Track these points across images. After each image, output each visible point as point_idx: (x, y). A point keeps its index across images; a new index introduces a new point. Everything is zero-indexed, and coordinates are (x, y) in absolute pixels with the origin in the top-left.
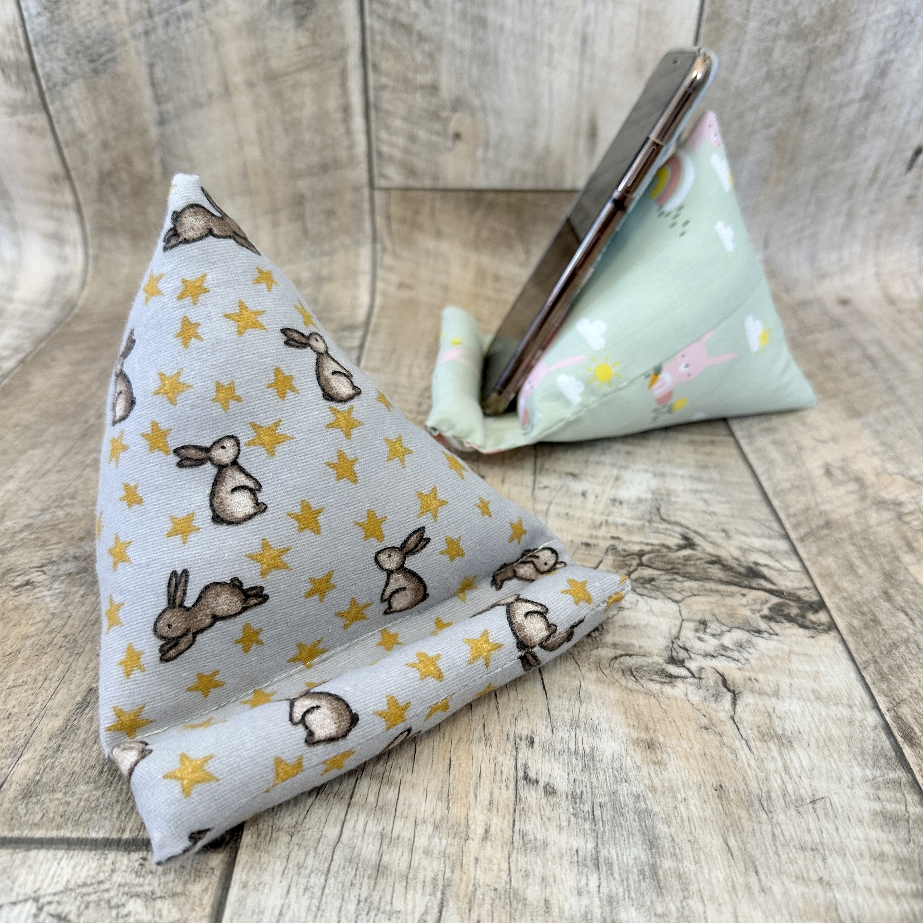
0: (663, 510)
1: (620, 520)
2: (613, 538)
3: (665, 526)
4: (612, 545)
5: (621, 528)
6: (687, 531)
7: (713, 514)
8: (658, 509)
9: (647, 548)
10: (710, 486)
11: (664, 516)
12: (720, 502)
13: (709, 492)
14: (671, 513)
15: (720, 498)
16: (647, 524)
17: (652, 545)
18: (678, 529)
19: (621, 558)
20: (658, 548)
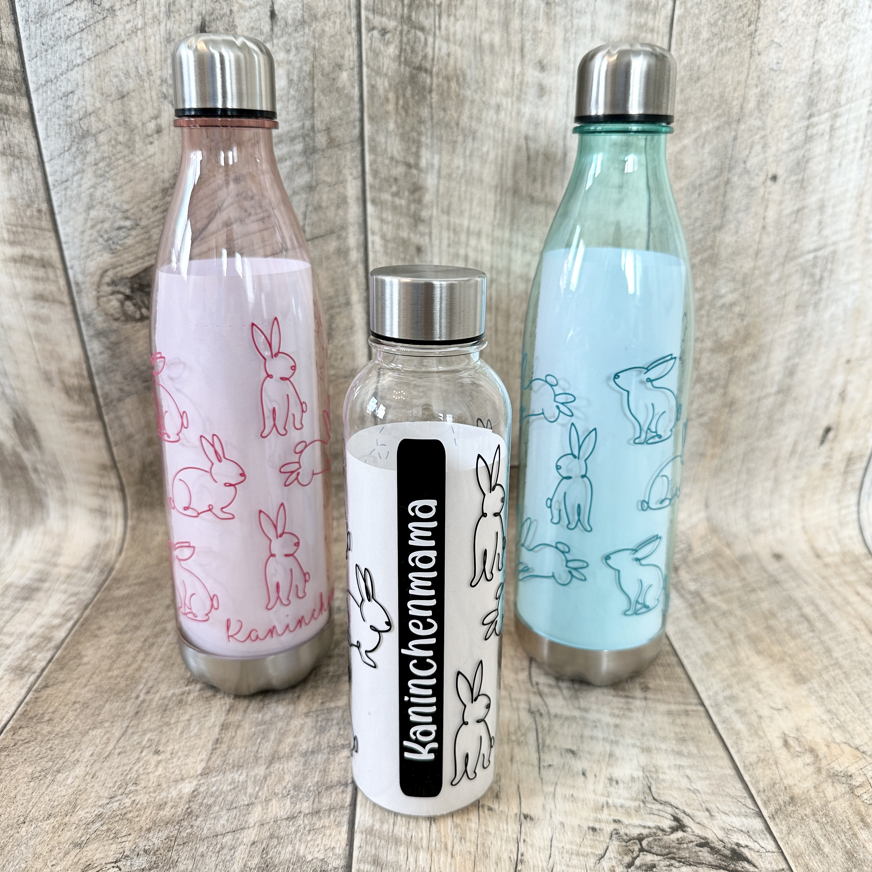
0: (653, 789)
1: (619, 802)
2: (615, 821)
3: (657, 806)
4: (615, 830)
5: (620, 809)
6: (677, 811)
7: (696, 791)
8: (650, 788)
9: (645, 832)
10: (690, 762)
11: (656, 796)
12: (701, 779)
13: (690, 767)
14: (661, 792)
15: (701, 775)
16: (642, 805)
17: (649, 828)
18: (669, 810)
19: (624, 844)
20: (655, 831)
